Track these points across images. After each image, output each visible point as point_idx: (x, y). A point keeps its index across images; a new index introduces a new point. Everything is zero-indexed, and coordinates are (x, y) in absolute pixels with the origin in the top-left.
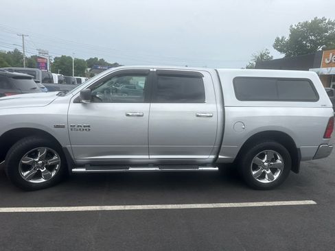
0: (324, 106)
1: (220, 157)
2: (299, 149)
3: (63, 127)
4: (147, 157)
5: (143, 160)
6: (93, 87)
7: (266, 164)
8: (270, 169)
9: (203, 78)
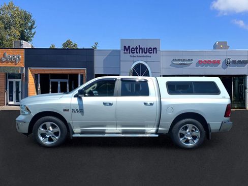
0: (224, 97)
1: (159, 129)
2: (209, 124)
3: (68, 110)
4: (115, 128)
5: (113, 130)
6: (86, 88)
7: (189, 133)
8: (192, 136)
9: (148, 82)
